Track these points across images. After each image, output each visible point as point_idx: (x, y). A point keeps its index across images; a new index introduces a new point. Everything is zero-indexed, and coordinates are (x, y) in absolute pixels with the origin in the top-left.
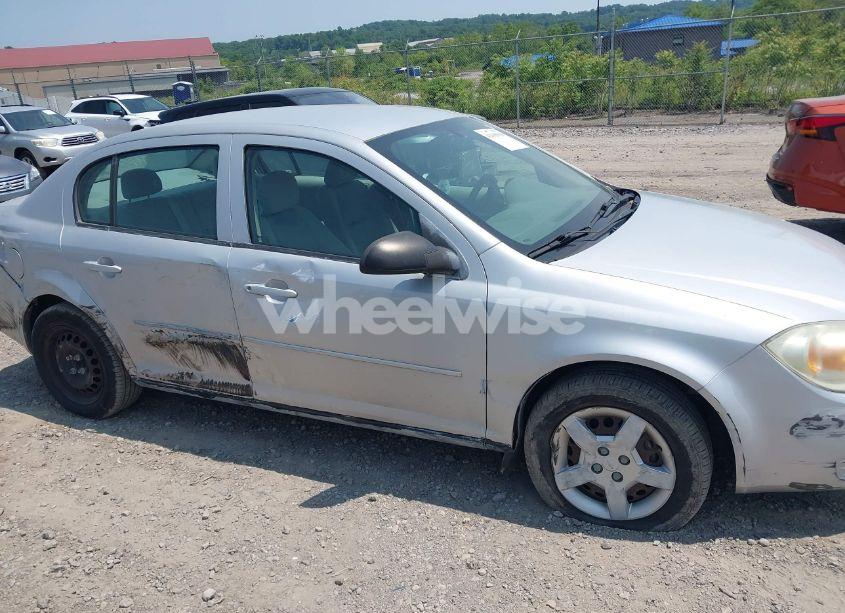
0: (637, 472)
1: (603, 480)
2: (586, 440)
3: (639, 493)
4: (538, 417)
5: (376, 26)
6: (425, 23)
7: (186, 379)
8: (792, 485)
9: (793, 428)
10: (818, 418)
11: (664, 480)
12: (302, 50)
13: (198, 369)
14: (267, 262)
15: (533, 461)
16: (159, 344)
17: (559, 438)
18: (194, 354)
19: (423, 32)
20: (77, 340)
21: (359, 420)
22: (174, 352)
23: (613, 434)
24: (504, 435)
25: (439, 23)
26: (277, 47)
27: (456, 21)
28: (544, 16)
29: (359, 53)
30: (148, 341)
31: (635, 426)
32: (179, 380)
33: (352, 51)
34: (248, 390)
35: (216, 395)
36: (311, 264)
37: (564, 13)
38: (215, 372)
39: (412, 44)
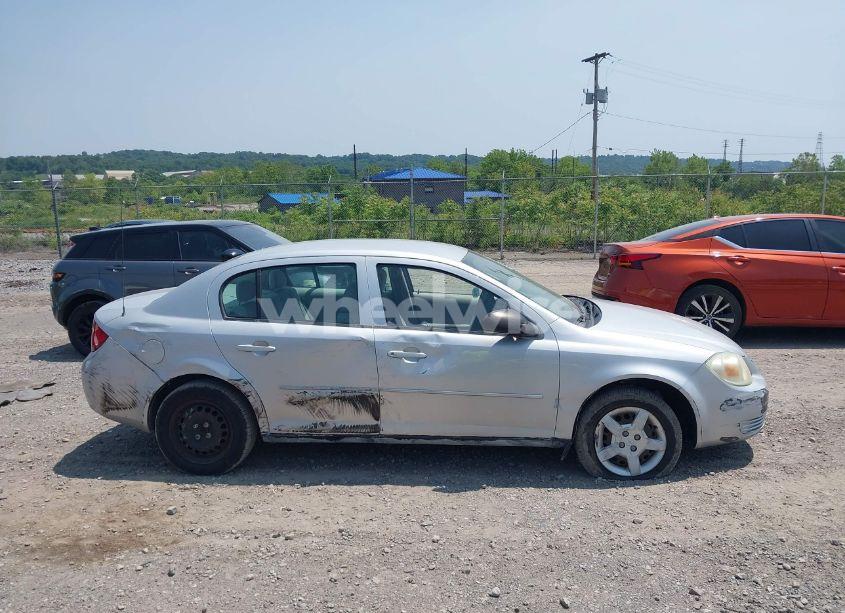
0: (645, 443)
1: (625, 452)
2: (615, 428)
3: (646, 457)
4: (587, 418)
5: (126, 154)
6: (181, 155)
7: (319, 428)
8: (722, 439)
9: (721, 406)
10: (731, 400)
11: (660, 445)
12: (39, 173)
13: (332, 418)
14: (403, 336)
15: (584, 447)
16: (301, 403)
17: (599, 431)
18: (332, 408)
19: (179, 163)
22: (313, 408)
23: (631, 422)
24: (568, 435)
25: (195, 156)
26: (9, 168)
27: (213, 155)
30: (291, 402)
31: (643, 416)
32: (311, 431)
33: (101, 177)
34: (376, 428)
35: (344, 436)
38: (350, 417)
39: (167, 174)
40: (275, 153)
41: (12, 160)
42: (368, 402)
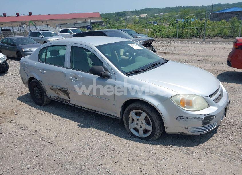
0: (145, 126)
1: (138, 127)
2: (135, 117)
3: (146, 131)
4: (125, 111)
5: (146, 9)
6: (160, 9)
8: (178, 132)
9: (177, 118)
10: (182, 116)
11: (150, 128)
12: (124, 16)
13: (60, 96)
14: (73, 72)
15: (125, 121)
16: (53, 89)
17: (130, 116)
18: (60, 92)
19: (159, 11)
20: (38, 88)
21: (91, 110)
22: (55, 92)
23: (140, 116)
24: (119, 115)
25: (164, 9)
26: (118, 15)
27: (169, 8)
28: (196, 7)
29: (140, 17)
30: (51, 88)
31: (144, 115)
32: (57, 98)
33: (138, 17)
34: (69, 101)
35: (64, 102)
36: (81, 73)
37: (203, 6)
38: (63, 96)
39: (156, 15)
40: (188, 6)
41: (119, 13)
42: (66, 92)
